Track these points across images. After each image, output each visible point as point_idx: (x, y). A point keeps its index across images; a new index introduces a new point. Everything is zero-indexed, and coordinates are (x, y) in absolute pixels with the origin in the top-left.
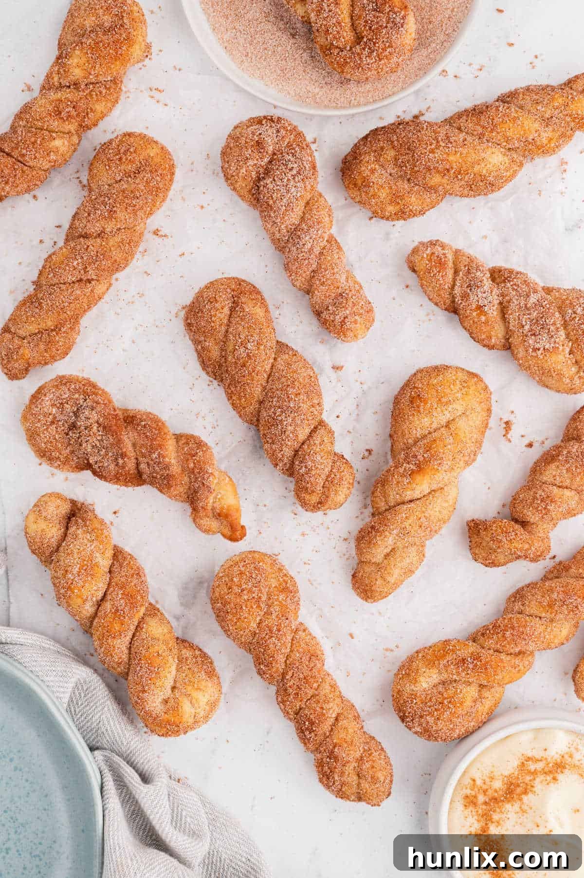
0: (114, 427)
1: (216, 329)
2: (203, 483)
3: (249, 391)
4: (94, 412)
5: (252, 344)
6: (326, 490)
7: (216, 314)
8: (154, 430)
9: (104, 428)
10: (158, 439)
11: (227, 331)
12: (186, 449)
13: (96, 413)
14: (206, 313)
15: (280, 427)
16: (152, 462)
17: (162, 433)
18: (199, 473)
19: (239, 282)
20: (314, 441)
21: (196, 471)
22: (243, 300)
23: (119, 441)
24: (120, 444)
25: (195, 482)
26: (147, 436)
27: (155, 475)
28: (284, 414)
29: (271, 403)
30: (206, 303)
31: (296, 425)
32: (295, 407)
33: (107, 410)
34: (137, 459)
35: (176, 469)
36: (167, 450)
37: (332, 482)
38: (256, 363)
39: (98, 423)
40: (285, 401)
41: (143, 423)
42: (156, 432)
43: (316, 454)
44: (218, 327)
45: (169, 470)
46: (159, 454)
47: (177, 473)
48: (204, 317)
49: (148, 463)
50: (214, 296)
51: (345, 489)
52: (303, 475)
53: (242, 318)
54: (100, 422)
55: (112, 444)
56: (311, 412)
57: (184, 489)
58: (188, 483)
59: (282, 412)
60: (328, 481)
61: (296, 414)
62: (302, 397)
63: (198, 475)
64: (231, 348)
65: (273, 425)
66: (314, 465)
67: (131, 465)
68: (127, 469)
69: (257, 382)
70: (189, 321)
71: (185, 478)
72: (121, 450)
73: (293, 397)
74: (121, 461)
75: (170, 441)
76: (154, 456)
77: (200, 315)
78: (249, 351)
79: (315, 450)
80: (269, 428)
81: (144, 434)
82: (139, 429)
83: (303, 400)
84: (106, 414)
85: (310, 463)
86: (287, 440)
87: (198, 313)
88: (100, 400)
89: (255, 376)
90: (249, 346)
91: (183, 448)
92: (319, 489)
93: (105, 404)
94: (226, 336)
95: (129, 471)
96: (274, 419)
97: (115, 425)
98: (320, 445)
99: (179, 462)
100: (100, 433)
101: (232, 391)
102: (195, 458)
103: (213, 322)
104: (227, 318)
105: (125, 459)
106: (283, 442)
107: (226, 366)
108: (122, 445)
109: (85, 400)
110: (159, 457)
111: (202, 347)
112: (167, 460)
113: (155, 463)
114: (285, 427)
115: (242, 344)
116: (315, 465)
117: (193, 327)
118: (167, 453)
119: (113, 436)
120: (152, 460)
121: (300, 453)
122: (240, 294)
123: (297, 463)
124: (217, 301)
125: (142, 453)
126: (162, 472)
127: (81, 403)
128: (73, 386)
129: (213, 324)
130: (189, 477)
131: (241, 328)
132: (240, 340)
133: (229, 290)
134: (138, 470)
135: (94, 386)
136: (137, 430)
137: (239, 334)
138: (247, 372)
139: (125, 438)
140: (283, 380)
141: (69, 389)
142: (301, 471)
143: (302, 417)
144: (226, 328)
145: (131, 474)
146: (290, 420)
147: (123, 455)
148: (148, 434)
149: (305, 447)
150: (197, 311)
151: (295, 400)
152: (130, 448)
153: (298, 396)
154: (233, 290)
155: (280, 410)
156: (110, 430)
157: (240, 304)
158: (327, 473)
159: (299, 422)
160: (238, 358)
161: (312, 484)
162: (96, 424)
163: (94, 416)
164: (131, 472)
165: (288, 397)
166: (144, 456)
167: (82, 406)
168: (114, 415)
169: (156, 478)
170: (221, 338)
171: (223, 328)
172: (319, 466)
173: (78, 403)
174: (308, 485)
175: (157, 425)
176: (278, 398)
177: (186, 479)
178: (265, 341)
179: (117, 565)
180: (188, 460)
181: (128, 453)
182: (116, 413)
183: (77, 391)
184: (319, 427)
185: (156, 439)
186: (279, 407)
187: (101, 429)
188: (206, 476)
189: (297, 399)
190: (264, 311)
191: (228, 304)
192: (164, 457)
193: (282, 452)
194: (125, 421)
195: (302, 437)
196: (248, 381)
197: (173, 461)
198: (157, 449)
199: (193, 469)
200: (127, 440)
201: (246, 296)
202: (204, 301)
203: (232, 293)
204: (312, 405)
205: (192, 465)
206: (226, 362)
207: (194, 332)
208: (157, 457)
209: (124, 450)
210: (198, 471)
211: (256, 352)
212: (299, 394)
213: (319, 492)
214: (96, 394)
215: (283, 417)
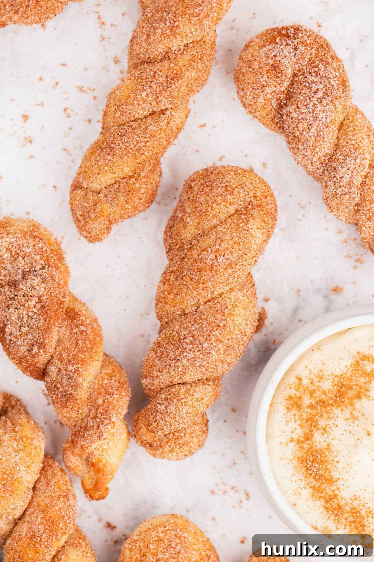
0: (52, 313)
1: (208, 216)
2: (99, 427)
3: (184, 294)
4: (43, 285)
5: (224, 261)
6: (165, 439)
7: (220, 203)
8: (88, 342)
9: (43, 307)
10: (86, 354)
11: (215, 227)
12: (106, 381)
13: (45, 288)
14: (213, 194)
15: (178, 352)
16: (64, 372)
17: (94, 351)
18: (102, 415)
19: (269, 194)
20: (195, 391)
21: (101, 410)
22: (255, 215)
23: (48, 330)
24: (46, 333)
25: (91, 418)
26: (78, 343)
27: (59, 385)
28: (191, 346)
29: (190, 324)
30: (222, 185)
31: (193, 365)
32: (206, 349)
33: (57, 292)
34: (52, 356)
35: (82, 394)
36: (86, 371)
37: (176, 439)
38: (212, 279)
39: (39, 299)
40: (203, 336)
41: (82, 328)
42: (89, 346)
43: (186, 405)
44: (211, 216)
45: (75, 391)
46: (76, 370)
47: (81, 399)
48: (208, 195)
49: (60, 370)
50: (234, 186)
51: (182, 454)
52: (157, 411)
53: (238, 229)
54: (42, 298)
55: (38, 328)
56: (216, 366)
57: (77, 417)
58: (84, 415)
59: (192, 343)
60: (174, 435)
61: (201, 356)
62: (220, 346)
63: (99, 415)
64: (205, 244)
65: (174, 345)
66: (174, 412)
67: (42, 359)
68: (36, 360)
69: (198, 294)
70: (193, 184)
71: (85, 408)
72: (44, 339)
73: (213, 340)
74: (35, 350)
75: (96, 363)
76: (70, 368)
77: (207, 189)
78: (216, 264)
79: (188, 402)
80: (168, 343)
81: (76, 339)
82: (75, 331)
83: (219, 350)
84: (53, 294)
85: (173, 408)
86: (173, 368)
87: (208, 186)
88: (57, 277)
89: (201, 288)
90: (220, 259)
91: (103, 379)
92: (160, 434)
93: (59, 284)
94: (210, 230)
95: (37, 363)
96: (179, 341)
97: (55, 311)
98: (197, 400)
99: (90, 388)
100: (35, 310)
101: (169, 279)
102: (109, 397)
103: (212, 208)
104: (227, 215)
105: (41, 351)
106: (168, 367)
107: (186, 254)
108: (47, 335)
109: (43, 268)
110: (75, 372)
111: (182, 218)
112: (80, 379)
113: (66, 375)
114: (182, 357)
115: (216, 252)
116: (175, 414)
117: (191, 193)
118: (84, 373)
119: (45, 321)
120: (66, 370)
121: (173, 390)
122: (258, 206)
123: (163, 396)
124: (232, 193)
125: (61, 355)
126: (67, 388)
127: (37, 269)
128: (40, 245)
129: (209, 209)
130: (90, 410)
131: (228, 237)
132: (218, 247)
133: (251, 194)
134: (46, 367)
135: (61, 258)
136: (72, 329)
137: (222, 241)
138: (197, 278)
139: (55, 329)
140: (220, 316)
141: (34, 246)
142: (159, 406)
143: (205, 363)
144: (218, 223)
145: (37, 367)
146: (191, 356)
147: (42, 346)
148: (80, 342)
149: (183, 389)
150: (208, 183)
151: (212, 344)
152: (54, 343)
153: (218, 342)
154: (255, 197)
155: (191, 339)
156: (47, 313)
157: (249, 216)
158: (180, 428)
159: (198, 364)
160: (201, 259)
161: (158, 425)
162: (37, 299)
163: (41, 290)
164: (37, 365)
165: (209, 336)
166: (61, 360)
167: (36, 271)
168: (60, 300)
169: (58, 389)
170: (205, 227)
171: (215, 222)
172: (178, 418)
173: (34, 265)
174: (153, 423)
175: (95, 339)
176: (201, 327)
177: (86, 410)
178: (239, 268)
179: (43, 481)
180: (100, 394)
181: (47, 347)
182: (64, 300)
183: (41, 252)
184: (211, 383)
185: (84, 352)
186: (193, 336)
187: (38, 306)
188: (106, 421)
189: (214, 344)
190: (264, 239)
191: (239, 204)
192: (79, 375)
193: (159, 374)
194: (67, 313)
195: (188, 378)
196: (191, 286)
197: (85, 385)
198: (78, 364)
199: (99, 406)
200: (55, 333)
201: (261, 213)
202: (221, 183)
203: (252, 199)
204: (222, 360)
205: (100, 402)
206: (188, 251)
207: (188, 198)
208: (73, 370)
209: (46, 341)
210: (102, 411)
211: (221, 270)
212: (221, 342)
213: (157, 436)
214: (57, 268)
215: (188, 348)
